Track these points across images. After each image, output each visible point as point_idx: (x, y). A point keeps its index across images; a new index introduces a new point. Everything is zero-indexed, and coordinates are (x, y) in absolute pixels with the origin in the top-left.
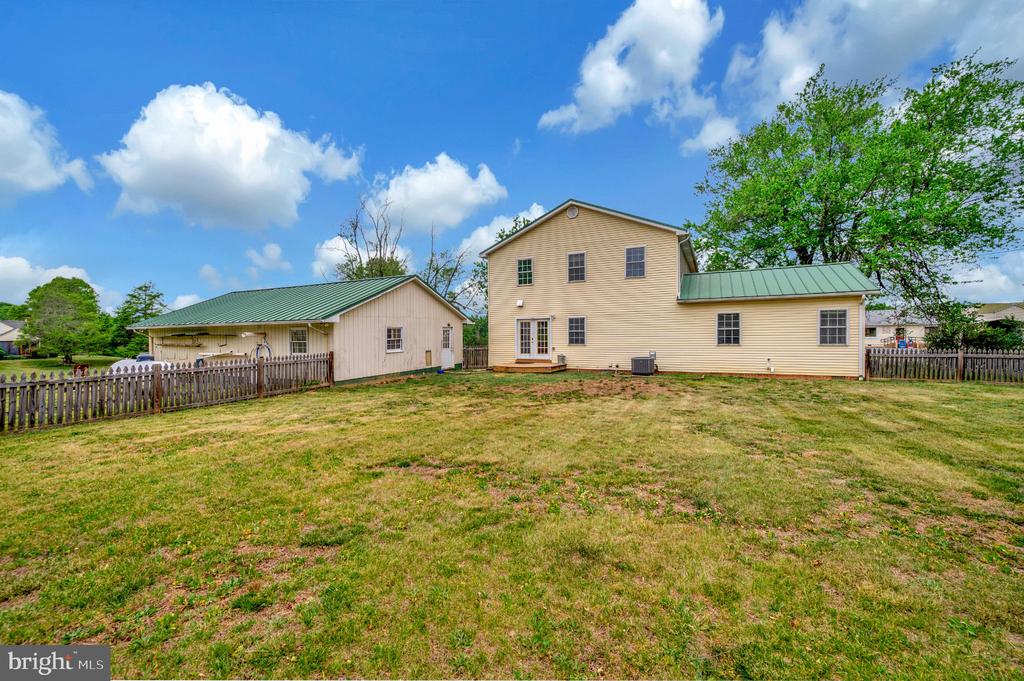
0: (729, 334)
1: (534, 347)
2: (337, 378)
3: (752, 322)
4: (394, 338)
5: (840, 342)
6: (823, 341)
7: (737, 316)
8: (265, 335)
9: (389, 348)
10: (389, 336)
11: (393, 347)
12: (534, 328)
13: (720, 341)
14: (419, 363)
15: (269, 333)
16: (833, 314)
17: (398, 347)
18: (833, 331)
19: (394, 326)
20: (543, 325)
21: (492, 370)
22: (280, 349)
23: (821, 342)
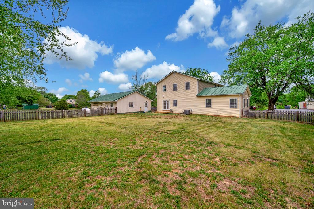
0: (208, 105)
1: (166, 107)
2: (117, 113)
3: (214, 101)
4: (131, 105)
5: (235, 107)
6: (231, 107)
7: (210, 100)
8: (107, 104)
9: (130, 107)
10: (130, 104)
11: (131, 107)
12: (166, 102)
13: (207, 107)
14: (138, 110)
15: (108, 103)
16: (233, 100)
17: (132, 106)
18: (233, 104)
19: (131, 102)
20: (168, 102)
21: (158, 112)
22: (109, 106)
23: (230, 107)
